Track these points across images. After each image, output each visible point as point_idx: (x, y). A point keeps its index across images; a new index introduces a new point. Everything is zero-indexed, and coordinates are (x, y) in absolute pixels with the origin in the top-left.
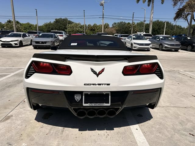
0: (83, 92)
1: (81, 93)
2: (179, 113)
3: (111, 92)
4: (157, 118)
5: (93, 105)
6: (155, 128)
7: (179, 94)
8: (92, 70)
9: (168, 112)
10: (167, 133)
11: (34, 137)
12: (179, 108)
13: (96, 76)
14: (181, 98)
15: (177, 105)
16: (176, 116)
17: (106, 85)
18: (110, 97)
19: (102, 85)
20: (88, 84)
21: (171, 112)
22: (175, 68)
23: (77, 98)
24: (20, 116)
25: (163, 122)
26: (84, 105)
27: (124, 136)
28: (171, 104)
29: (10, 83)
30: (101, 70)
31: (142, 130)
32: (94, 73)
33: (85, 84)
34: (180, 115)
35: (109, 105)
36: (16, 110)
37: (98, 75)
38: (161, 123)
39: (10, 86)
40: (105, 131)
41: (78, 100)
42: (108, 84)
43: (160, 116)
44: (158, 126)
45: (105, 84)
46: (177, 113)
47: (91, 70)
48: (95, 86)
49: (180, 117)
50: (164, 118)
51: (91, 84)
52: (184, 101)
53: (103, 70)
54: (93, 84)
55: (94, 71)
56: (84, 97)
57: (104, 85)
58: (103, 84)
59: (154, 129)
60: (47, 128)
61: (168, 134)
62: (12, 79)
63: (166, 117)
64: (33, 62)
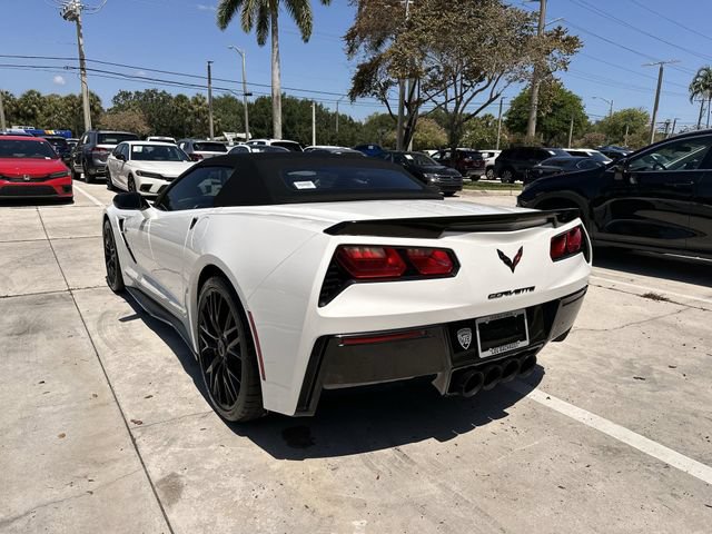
0: (474, 320)
1: (469, 323)
3: (527, 309)
5: (499, 350)
8: (501, 254)
13: (510, 269)
18: (526, 321)
19: (521, 292)
20: (496, 296)
26: (483, 355)
30: (517, 252)
31: (557, 397)
32: (505, 262)
33: (490, 297)
35: (527, 342)
37: (513, 265)
40: (496, 421)
41: (466, 345)
42: (532, 289)
45: (527, 289)
47: (499, 254)
48: (509, 297)
51: (502, 293)
53: (520, 251)
54: (506, 293)
55: (506, 257)
56: (478, 332)
58: (523, 290)
64: (340, 248)
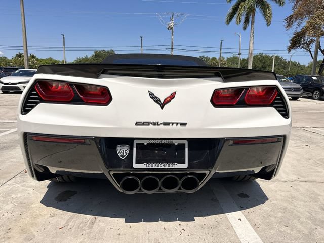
2: (317, 191)
4: (276, 200)
5: (154, 166)
6: (276, 217)
7: (311, 161)
8: (152, 96)
9: (297, 190)
10: (299, 226)
11: (35, 233)
12: (315, 183)
13: (159, 106)
14: (317, 168)
15: (310, 179)
16: (313, 196)
17: (179, 125)
18: (187, 150)
19: (171, 124)
20: (143, 124)
21: (301, 189)
22: (297, 124)
23: (122, 151)
24: (14, 196)
25: (289, 207)
26: (135, 166)
27: (215, 231)
28: (299, 177)
29: (6, 143)
30: (169, 95)
31: (249, 221)
32: (154, 101)
33: (136, 123)
34: (319, 195)
35: (185, 166)
36: (8, 186)
37: (162, 104)
38: (285, 209)
39: (4, 147)
40: (178, 222)
41: (123, 157)
42: (184, 124)
43: (281, 196)
44: (280, 214)
45: (177, 123)
46: (314, 192)
47: (150, 94)
48: (156, 126)
49: (319, 197)
50: (290, 200)
51: (149, 123)
52: (322, 172)
53: (173, 96)
54: (154, 124)
55: (156, 97)
56: (135, 149)
57: (175, 125)
58: (173, 123)
59: (273, 219)
60: (62, 217)
61: (303, 228)
62: (10, 138)
63: (293, 197)
64: (37, 81)
